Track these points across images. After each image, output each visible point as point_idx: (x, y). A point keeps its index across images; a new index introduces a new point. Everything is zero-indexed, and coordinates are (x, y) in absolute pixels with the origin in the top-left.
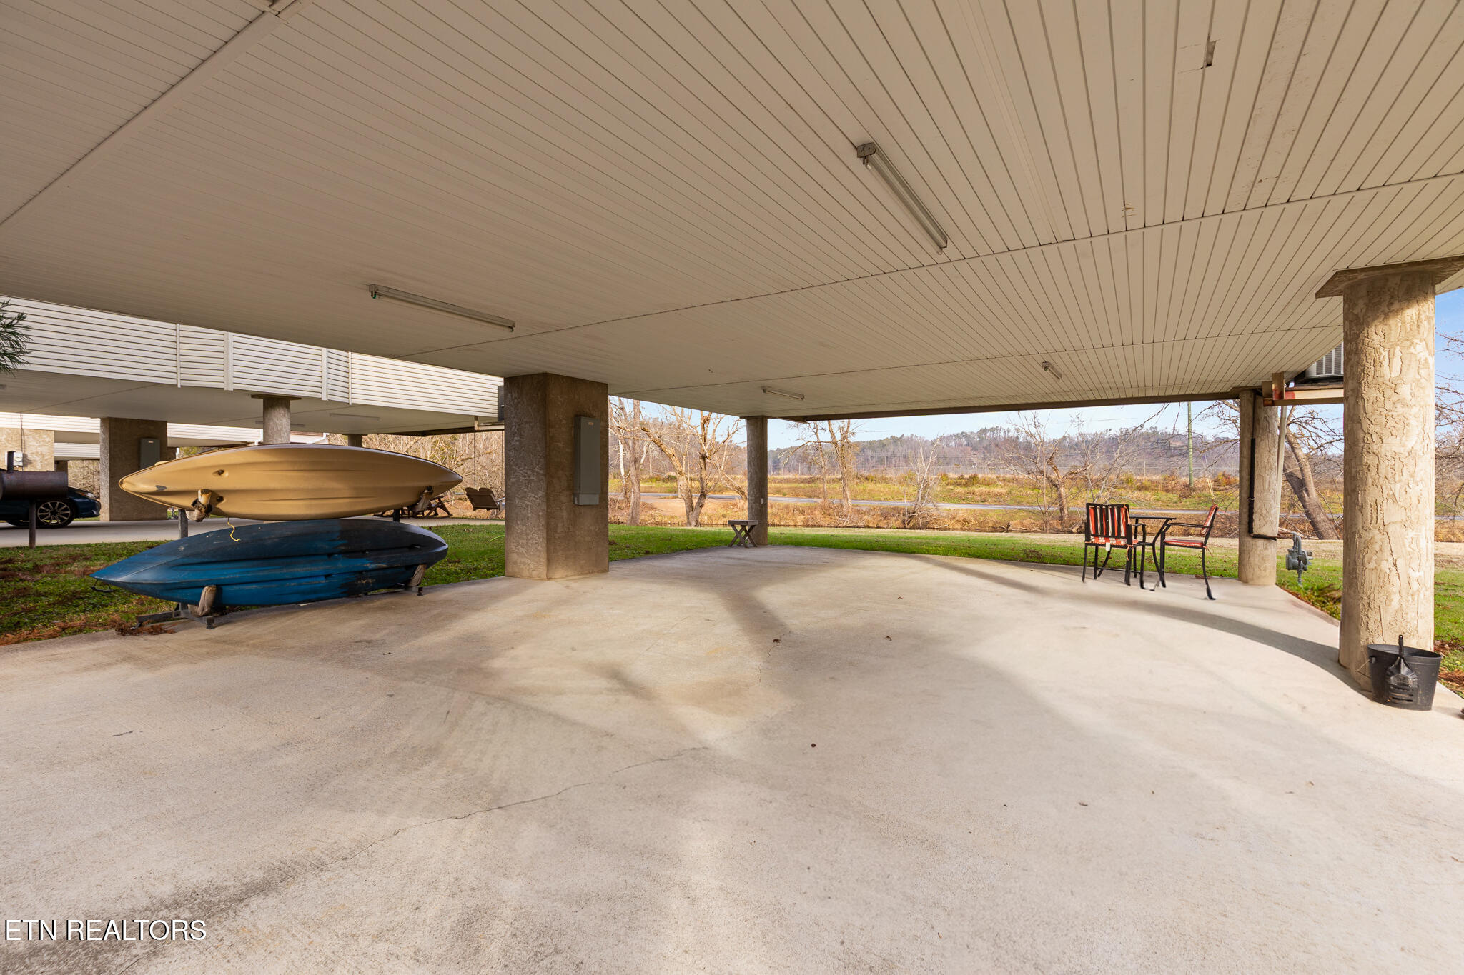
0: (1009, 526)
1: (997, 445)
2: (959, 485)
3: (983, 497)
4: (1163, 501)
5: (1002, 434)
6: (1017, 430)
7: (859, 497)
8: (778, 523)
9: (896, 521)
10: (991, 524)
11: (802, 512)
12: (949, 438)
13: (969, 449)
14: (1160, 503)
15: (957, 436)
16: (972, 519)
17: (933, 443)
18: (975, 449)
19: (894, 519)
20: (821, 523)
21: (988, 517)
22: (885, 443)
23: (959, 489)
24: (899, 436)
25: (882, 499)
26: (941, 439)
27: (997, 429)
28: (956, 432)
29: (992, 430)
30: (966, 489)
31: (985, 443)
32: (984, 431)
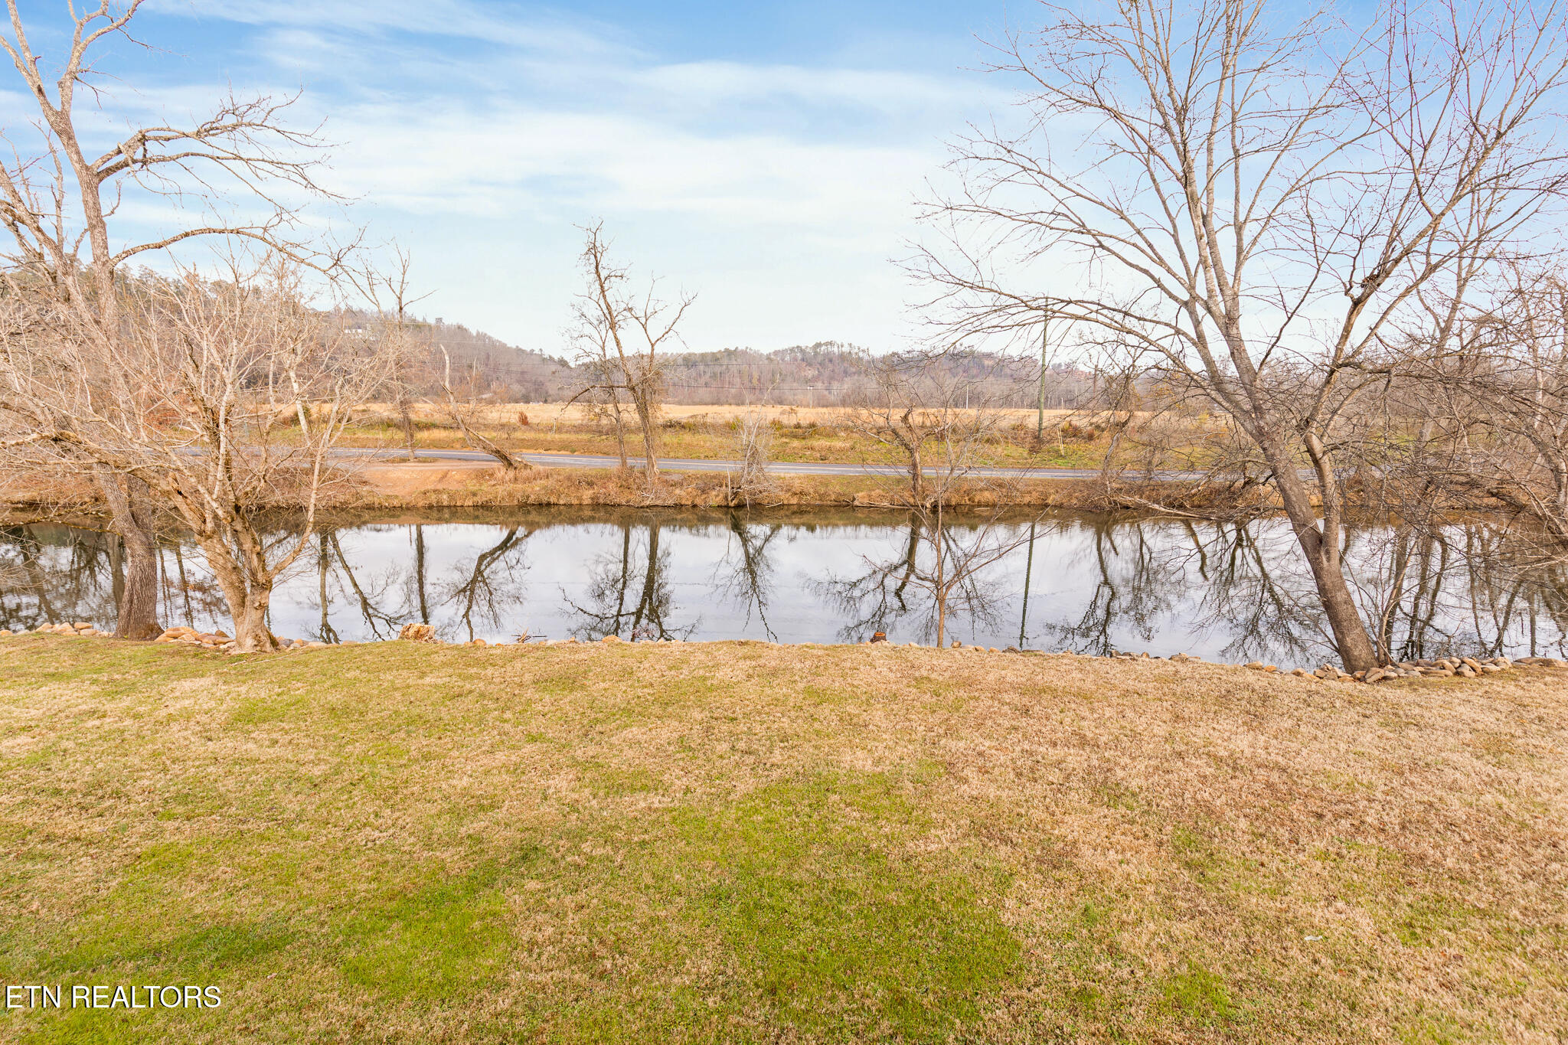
0: (854, 499)
1: (831, 361)
2: (795, 437)
3: (823, 453)
4: (1013, 458)
5: (835, 349)
6: (850, 345)
7: (672, 454)
8: (556, 501)
9: (717, 496)
10: (833, 498)
11: (591, 484)
12: (784, 351)
13: (804, 364)
14: (1011, 460)
15: (792, 350)
16: (811, 491)
17: (768, 358)
18: (810, 365)
19: (714, 493)
20: (617, 501)
21: (830, 487)
22: (719, 356)
23: (796, 443)
24: (733, 349)
25: (702, 456)
26: (776, 353)
27: (831, 343)
28: (791, 346)
29: (826, 344)
30: (804, 442)
31: (820, 359)
32: (818, 345)
